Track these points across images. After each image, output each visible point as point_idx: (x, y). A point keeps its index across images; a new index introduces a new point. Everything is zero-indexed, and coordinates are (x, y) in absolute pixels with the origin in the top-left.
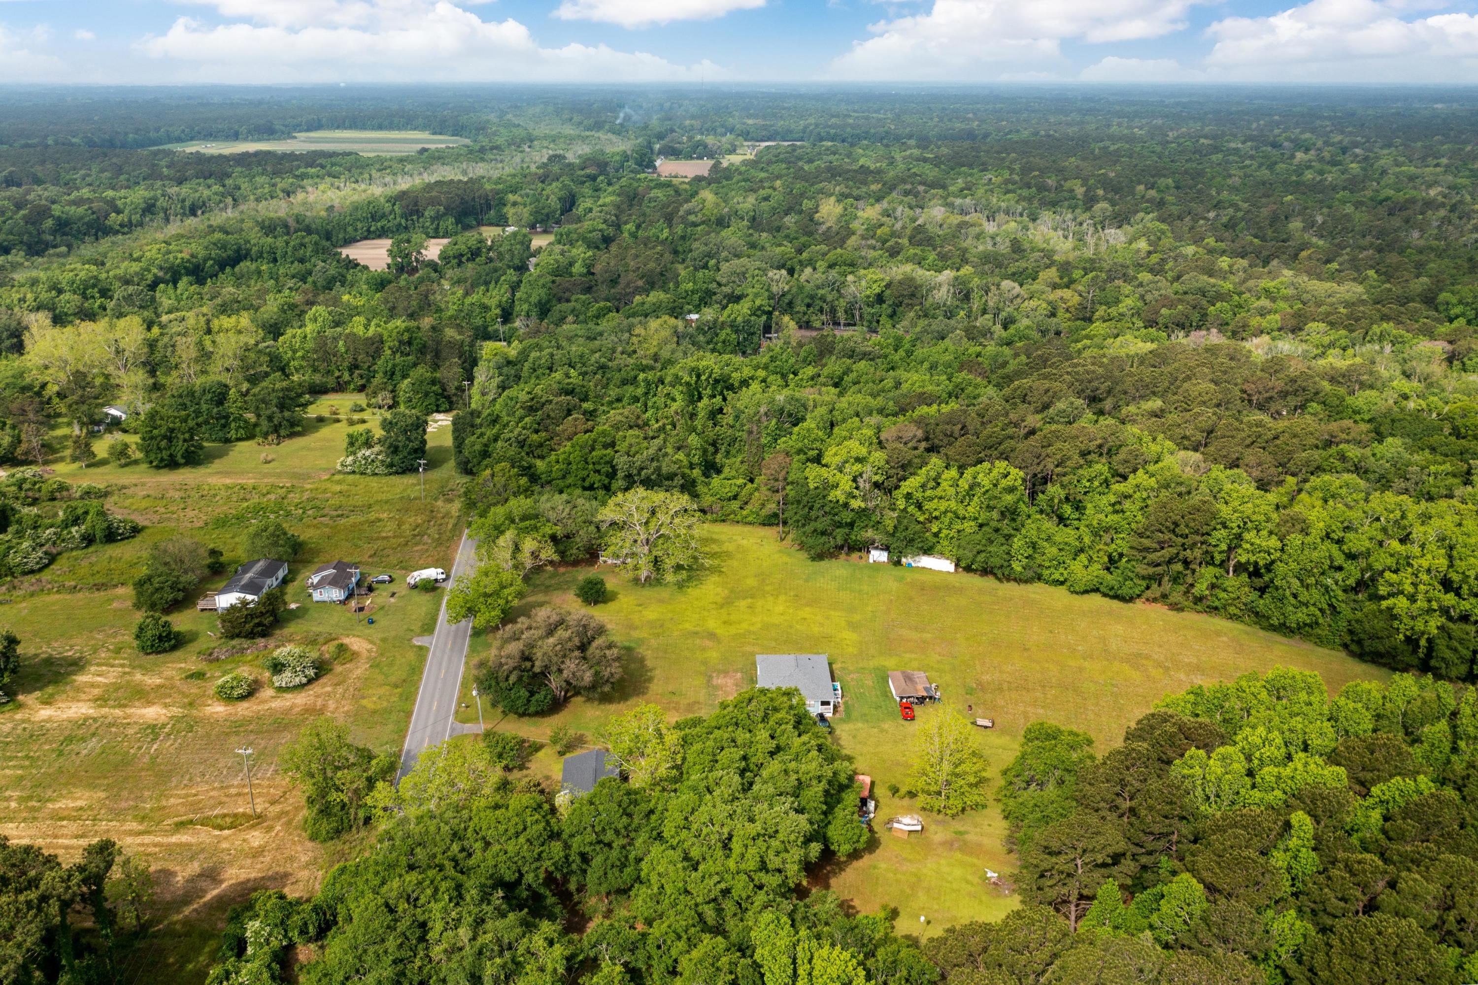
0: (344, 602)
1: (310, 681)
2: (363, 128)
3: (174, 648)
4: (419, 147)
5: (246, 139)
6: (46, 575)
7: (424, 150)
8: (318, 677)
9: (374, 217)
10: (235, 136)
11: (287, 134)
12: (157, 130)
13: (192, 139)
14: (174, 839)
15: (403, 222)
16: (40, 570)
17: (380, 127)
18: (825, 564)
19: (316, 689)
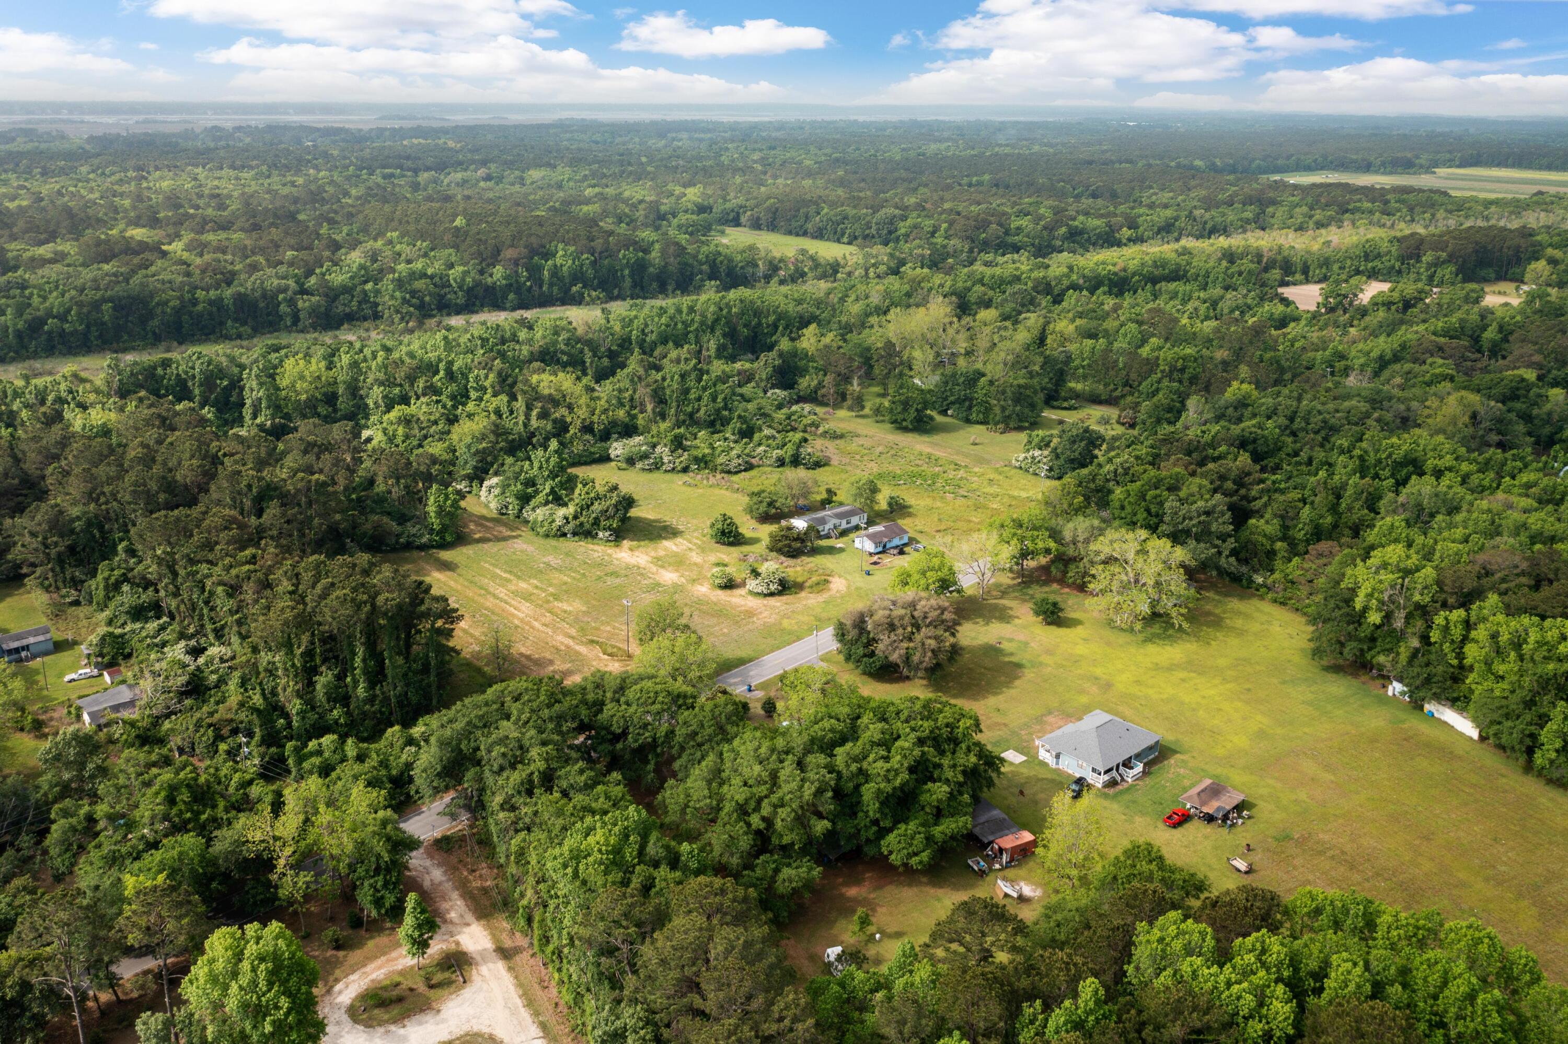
0: (871, 554)
1: (772, 594)
2: (1529, 166)
3: (731, 544)
4: (1535, 189)
5: (1377, 172)
6: (735, 478)
7: (1540, 193)
8: (780, 593)
9: (1367, 257)
10: (1367, 168)
11: (1428, 169)
12: (1289, 157)
13: (1322, 168)
14: (577, 648)
15: (1397, 265)
16: (736, 473)
17: (1549, 167)
18: (1331, 677)
19: (772, 601)
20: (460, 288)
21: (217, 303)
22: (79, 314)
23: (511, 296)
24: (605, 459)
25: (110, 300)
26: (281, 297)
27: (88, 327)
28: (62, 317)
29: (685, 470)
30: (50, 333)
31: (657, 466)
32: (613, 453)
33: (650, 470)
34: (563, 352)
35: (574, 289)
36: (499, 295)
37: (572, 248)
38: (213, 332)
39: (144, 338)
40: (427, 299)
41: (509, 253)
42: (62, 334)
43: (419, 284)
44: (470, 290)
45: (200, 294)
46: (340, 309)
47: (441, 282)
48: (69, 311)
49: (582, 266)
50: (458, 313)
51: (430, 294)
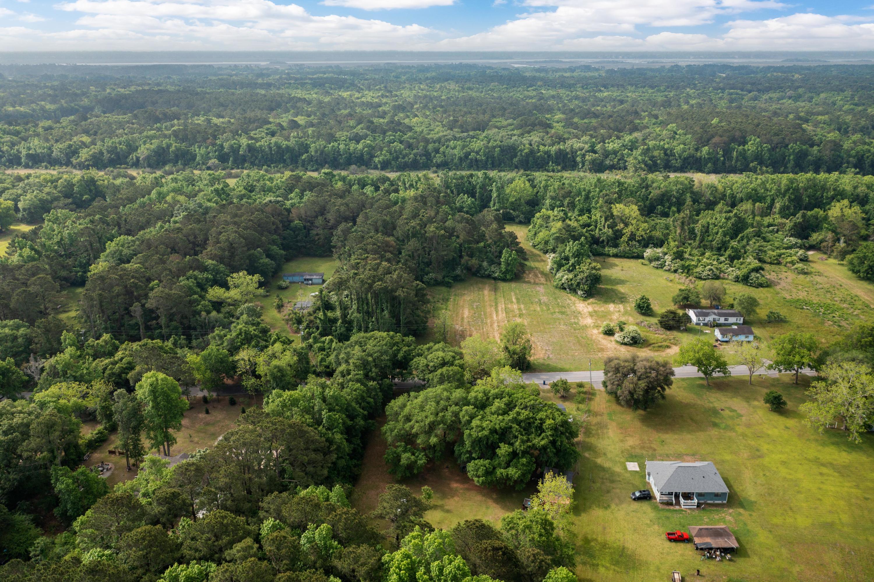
20: (680, 157)
21: (547, 153)
22: (484, 151)
23: (709, 165)
24: (640, 257)
25: (500, 147)
26: (579, 153)
27: (487, 158)
28: (477, 153)
29: (675, 271)
30: (471, 159)
31: (662, 266)
32: (645, 255)
33: (657, 268)
34: (674, 197)
35: (751, 165)
36: (703, 162)
37: (758, 140)
38: (542, 167)
39: (510, 167)
40: (659, 162)
41: (716, 140)
42: (476, 160)
43: (656, 153)
44: (685, 159)
45: (542, 148)
46: (608, 162)
47: (668, 153)
48: (480, 150)
49: (762, 151)
50: (675, 171)
51: (660, 159)
